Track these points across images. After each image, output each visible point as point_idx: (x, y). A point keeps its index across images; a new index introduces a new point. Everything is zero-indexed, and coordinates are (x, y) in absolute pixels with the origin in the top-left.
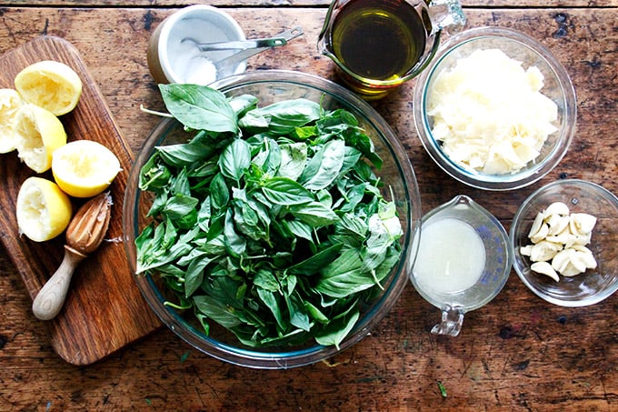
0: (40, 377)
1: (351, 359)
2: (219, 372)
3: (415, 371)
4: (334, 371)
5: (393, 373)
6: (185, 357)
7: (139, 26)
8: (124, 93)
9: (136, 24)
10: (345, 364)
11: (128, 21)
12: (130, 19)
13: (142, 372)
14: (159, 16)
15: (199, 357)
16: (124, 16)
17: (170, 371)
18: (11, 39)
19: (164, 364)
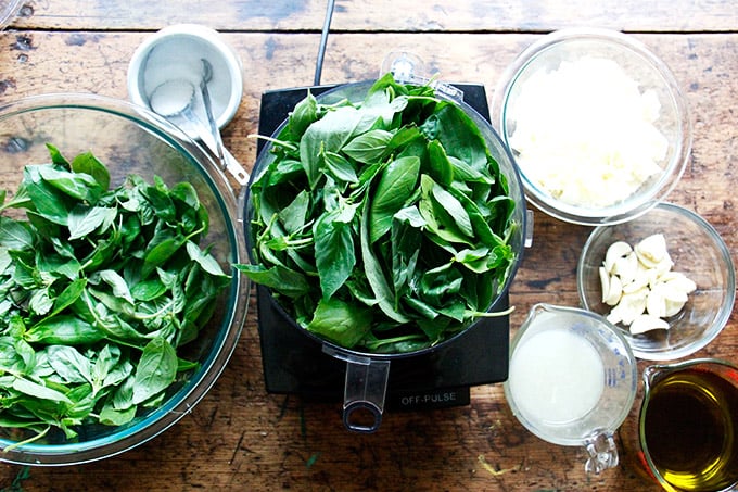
0: (133, 483)
1: (522, 464)
2: (355, 480)
3: (602, 481)
4: (500, 481)
5: (575, 484)
6: (312, 461)
7: (260, 53)
8: (239, 134)
9: (255, 52)
10: (514, 472)
11: (245, 48)
12: (249, 46)
13: (259, 479)
14: (282, 43)
15: (330, 461)
16: (242, 42)
17: (293, 478)
18: (107, 70)
19: (286, 470)
